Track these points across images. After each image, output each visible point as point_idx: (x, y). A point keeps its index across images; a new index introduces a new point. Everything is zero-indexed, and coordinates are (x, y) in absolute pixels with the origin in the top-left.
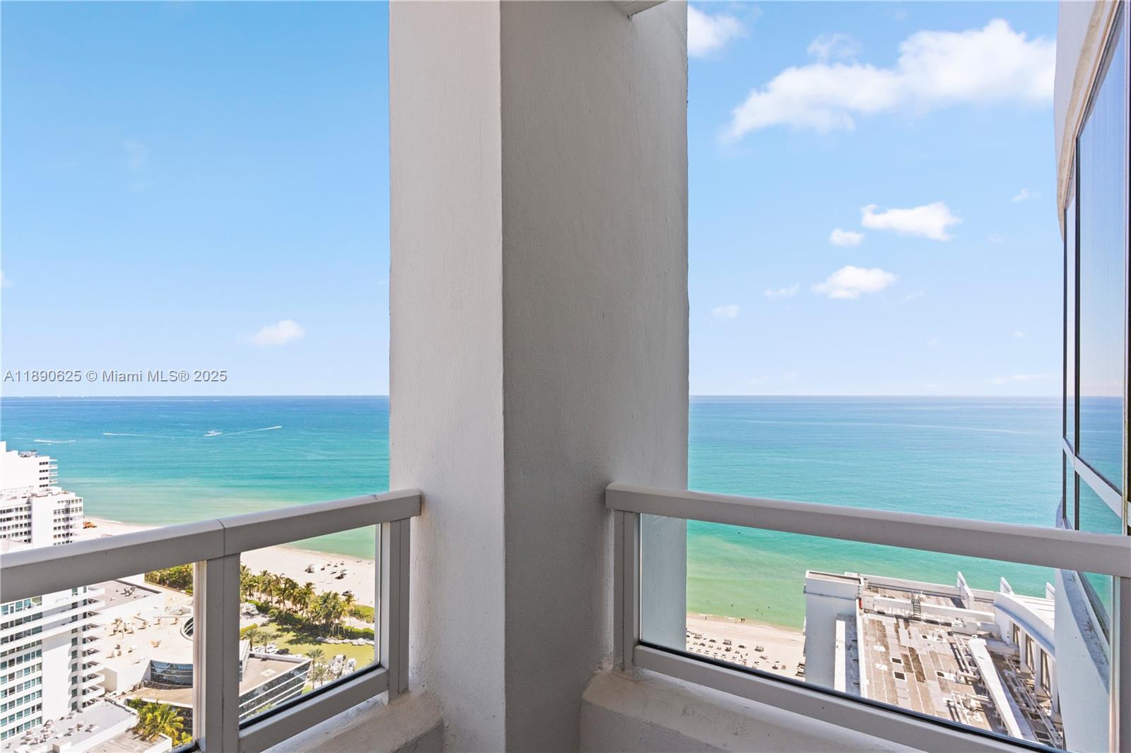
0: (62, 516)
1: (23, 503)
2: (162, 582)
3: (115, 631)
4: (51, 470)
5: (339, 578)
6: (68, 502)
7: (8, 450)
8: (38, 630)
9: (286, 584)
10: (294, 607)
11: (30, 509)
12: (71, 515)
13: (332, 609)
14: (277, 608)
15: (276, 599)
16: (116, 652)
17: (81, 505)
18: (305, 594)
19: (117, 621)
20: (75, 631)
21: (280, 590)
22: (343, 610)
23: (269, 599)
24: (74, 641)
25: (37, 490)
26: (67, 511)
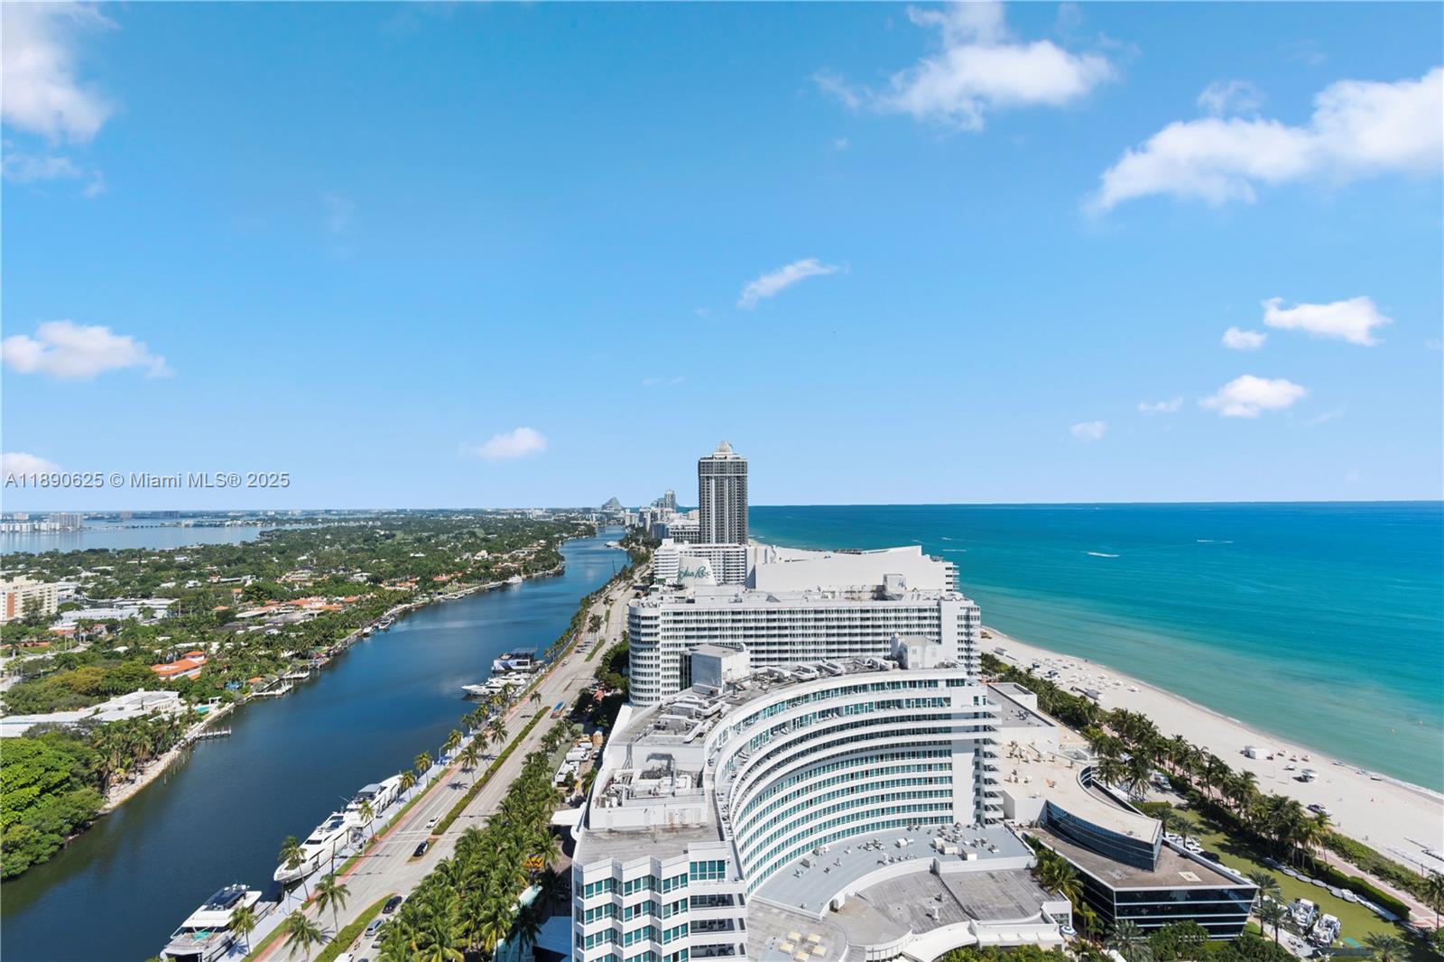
0: (964, 622)
1: (933, 604)
2: (1054, 714)
3: (1011, 754)
4: (955, 576)
5: (1299, 779)
6: (969, 609)
7: (923, 554)
8: (948, 730)
9: (1211, 763)
10: (1225, 800)
11: (939, 611)
12: (972, 622)
13: (1289, 824)
14: (1198, 792)
15: (1195, 779)
16: (1013, 778)
17: (978, 613)
18: (1243, 786)
19: (1013, 743)
20: (977, 741)
21: (1202, 767)
22: (1310, 832)
23: (1187, 775)
24: (977, 751)
25: (945, 594)
26: (967, 618)
